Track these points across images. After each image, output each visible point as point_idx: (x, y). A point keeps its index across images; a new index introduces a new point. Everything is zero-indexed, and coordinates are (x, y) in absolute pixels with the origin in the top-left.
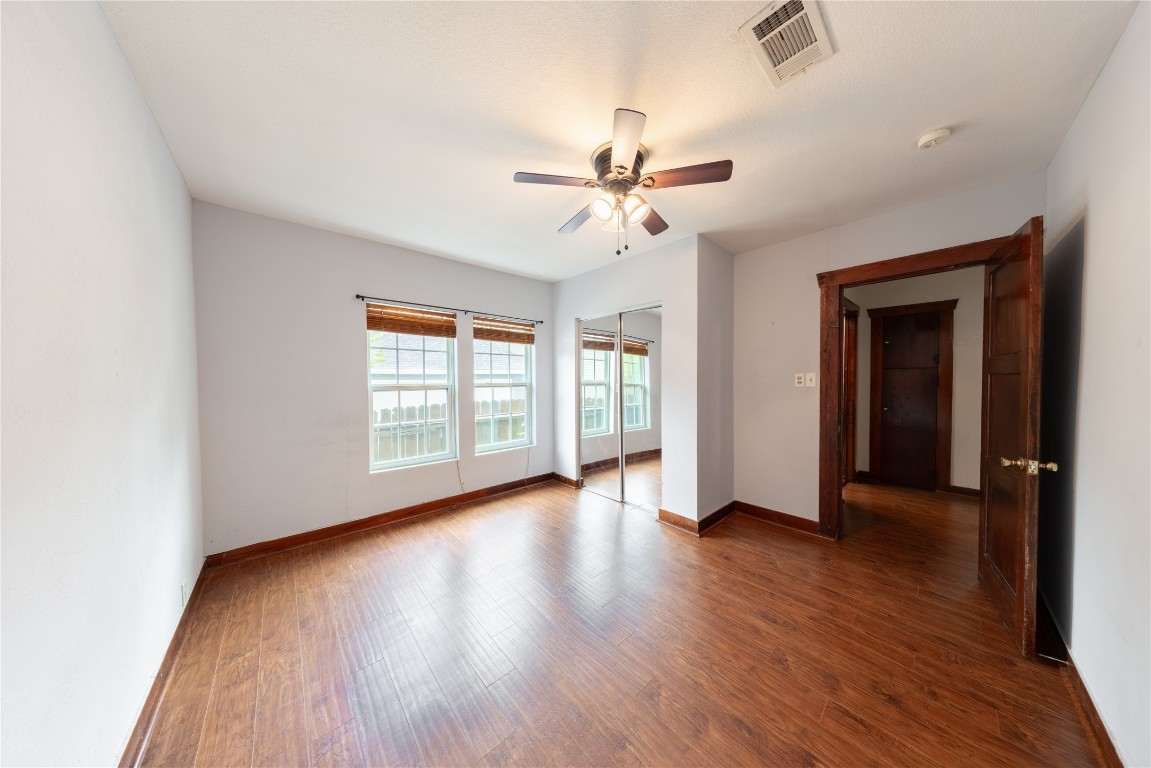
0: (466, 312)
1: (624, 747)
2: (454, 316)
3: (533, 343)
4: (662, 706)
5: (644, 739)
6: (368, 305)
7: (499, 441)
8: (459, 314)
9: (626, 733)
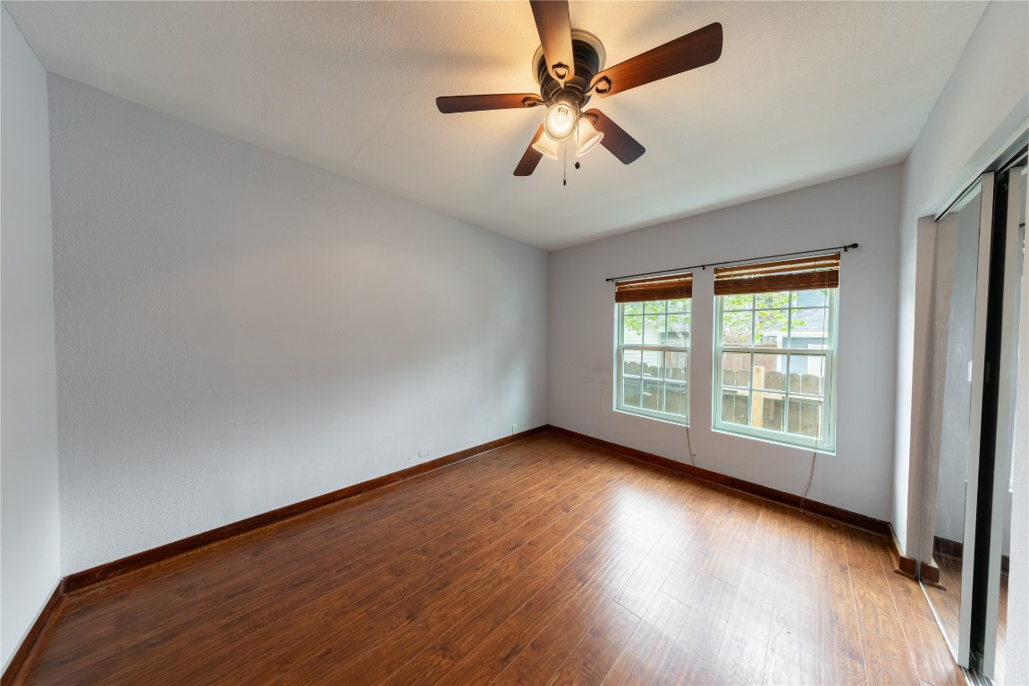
0: (704, 267)
1: (408, 618)
2: (691, 275)
3: (835, 285)
4: (433, 657)
5: (410, 634)
6: (617, 284)
7: (764, 426)
8: (694, 271)
9: (418, 620)
